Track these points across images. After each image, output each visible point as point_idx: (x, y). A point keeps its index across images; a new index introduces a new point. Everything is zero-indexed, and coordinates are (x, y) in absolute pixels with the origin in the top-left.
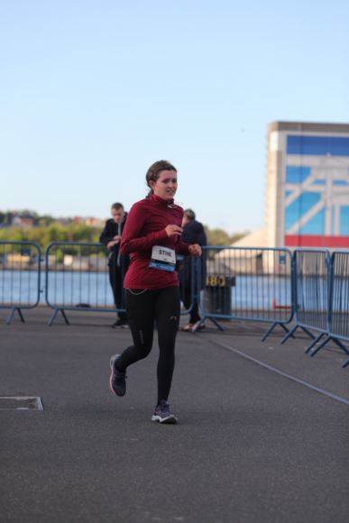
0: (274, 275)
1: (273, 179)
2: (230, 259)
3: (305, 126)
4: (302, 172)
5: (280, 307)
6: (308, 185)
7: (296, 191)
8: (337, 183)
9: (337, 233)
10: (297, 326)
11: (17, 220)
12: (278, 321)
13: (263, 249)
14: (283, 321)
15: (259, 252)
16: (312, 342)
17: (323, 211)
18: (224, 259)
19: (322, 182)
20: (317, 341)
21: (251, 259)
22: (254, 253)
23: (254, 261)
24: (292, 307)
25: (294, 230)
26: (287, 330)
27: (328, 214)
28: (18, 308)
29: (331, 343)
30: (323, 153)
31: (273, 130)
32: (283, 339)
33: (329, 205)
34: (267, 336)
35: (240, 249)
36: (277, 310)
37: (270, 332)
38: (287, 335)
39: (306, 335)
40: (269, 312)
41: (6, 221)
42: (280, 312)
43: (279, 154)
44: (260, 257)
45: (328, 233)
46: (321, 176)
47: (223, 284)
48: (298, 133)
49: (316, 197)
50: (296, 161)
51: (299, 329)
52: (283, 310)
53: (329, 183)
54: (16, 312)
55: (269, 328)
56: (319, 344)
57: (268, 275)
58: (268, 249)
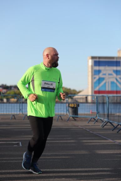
0: (91, 103)
1: (90, 74)
2: (77, 98)
3: (99, 58)
4: (99, 71)
5: (93, 113)
6: (101, 75)
7: (97, 77)
8: (109, 74)
9: (110, 89)
10: (98, 119)
11: (13, 88)
12: (92, 117)
13: (87, 96)
14: (94, 117)
15: (86, 96)
16: (103, 123)
17: (105, 83)
18: (76, 98)
19: (105, 74)
20: (105, 123)
21: (84, 98)
22: (85, 97)
23: (85, 99)
24: (97, 113)
25: (97, 89)
26: (95, 120)
27: (107, 84)
28: (14, 115)
29: (109, 124)
30: (105, 65)
31: (90, 59)
32: (94, 122)
33: (107, 81)
34: (89, 122)
35: (80, 95)
36: (92, 114)
37: (90, 121)
38: (95, 121)
39: (101, 121)
40: (90, 114)
41: (9, 88)
42: (93, 114)
43: (92, 66)
44: (86, 98)
45: (107, 89)
46: (105, 73)
47: (76, 106)
48: (97, 60)
49: (103, 79)
50: (97, 68)
51: (99, 120)
52: (94, 114)
53: (107, 75)
54: (13, 116)
55: (90, 119)
56: (105, 124)
57: (89, 103)
58: (89, 95)
